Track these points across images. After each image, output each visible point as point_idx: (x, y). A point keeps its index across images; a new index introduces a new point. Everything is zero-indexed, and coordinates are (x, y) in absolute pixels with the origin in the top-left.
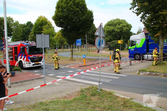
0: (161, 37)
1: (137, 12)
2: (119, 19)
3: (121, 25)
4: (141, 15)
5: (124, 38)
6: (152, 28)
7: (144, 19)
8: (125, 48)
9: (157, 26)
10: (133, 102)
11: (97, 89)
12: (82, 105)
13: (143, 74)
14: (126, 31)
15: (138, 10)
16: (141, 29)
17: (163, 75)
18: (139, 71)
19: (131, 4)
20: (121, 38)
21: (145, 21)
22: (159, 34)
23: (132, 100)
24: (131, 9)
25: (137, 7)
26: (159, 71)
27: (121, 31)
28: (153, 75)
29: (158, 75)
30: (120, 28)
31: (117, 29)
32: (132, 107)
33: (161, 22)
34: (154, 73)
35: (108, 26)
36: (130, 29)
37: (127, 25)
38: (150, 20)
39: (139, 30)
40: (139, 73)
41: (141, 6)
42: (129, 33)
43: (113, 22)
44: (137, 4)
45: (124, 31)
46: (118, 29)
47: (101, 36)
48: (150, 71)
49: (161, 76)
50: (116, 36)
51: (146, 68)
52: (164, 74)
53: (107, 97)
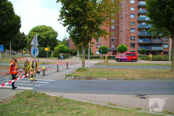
0: (83, 47)
1: (64, 23)
2: (45, 26)
3: (47, 32)
4: (67, 27)
5: (50, 45)
6: (76, 39)
7: (70, 30)
8: (51, 55)
9: (80, 38)
10: (63, 98)
11: (32, 92)
12: (21, 105)
13: (69, 78)
14: (52, 38)
15: (65, 21)
16: (67, 37)
17: (85, 79)
18: (66, 76)
19: (60, 16)
20: (47, 45)
21: (70, 32)
22: (81, 44)
23: (62, 97)
24: (59, 20)
25: (64, 20)
26: (82, 75)
27: (47, 38)
28: (77, 79)
29: (81, 79)
30: (47, 35)
31: (43, 36)
32: (63, 102)
33: (83, 35)
34: (78, 77)
35: (34, 32)
36: (56, 37)
37: (53, 33)
38: (75, 32)
39: (64, 38)
40: (65, 78)
41: (68, 19)
42: (55, 40)
43: (39, 28)
44: (64, 17)
45: (50, 38)
46: (45, 36)
47: (36, 46)
48: (75, 76)
49: (83, 80)
50: (42, 42)
51: (71, 73)
52: (85, 77)
53: (42, 97)
